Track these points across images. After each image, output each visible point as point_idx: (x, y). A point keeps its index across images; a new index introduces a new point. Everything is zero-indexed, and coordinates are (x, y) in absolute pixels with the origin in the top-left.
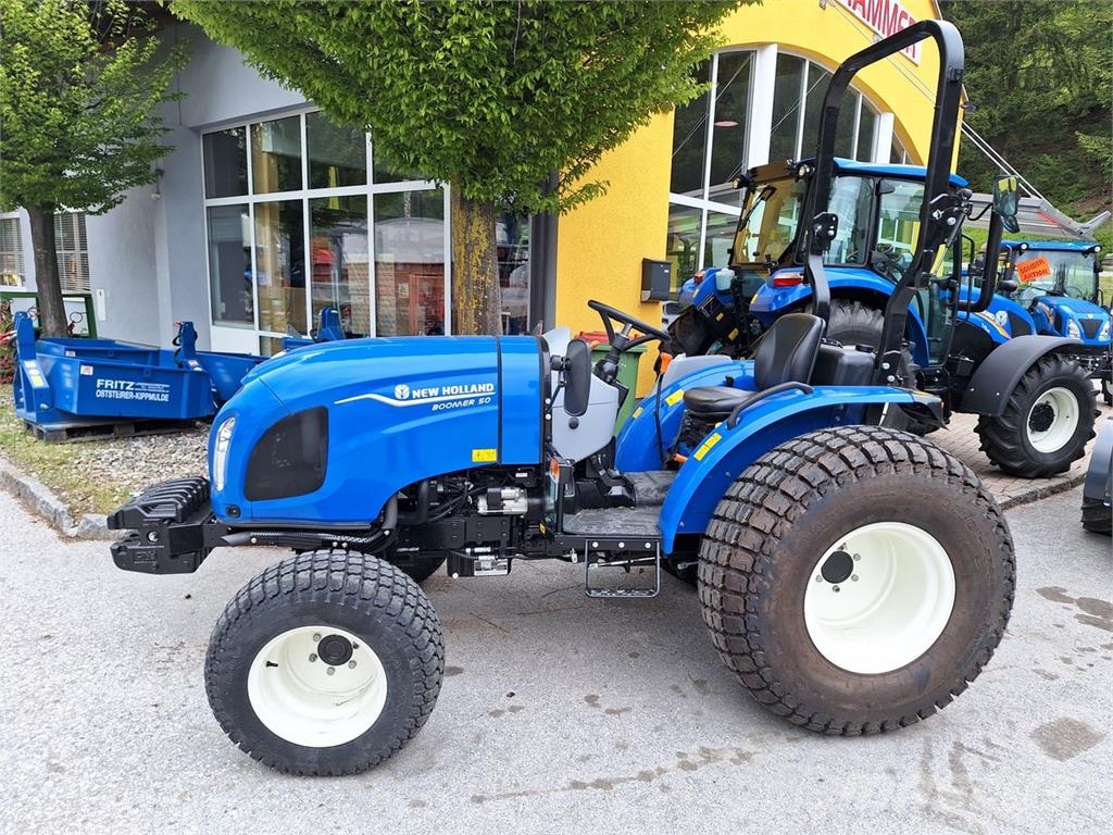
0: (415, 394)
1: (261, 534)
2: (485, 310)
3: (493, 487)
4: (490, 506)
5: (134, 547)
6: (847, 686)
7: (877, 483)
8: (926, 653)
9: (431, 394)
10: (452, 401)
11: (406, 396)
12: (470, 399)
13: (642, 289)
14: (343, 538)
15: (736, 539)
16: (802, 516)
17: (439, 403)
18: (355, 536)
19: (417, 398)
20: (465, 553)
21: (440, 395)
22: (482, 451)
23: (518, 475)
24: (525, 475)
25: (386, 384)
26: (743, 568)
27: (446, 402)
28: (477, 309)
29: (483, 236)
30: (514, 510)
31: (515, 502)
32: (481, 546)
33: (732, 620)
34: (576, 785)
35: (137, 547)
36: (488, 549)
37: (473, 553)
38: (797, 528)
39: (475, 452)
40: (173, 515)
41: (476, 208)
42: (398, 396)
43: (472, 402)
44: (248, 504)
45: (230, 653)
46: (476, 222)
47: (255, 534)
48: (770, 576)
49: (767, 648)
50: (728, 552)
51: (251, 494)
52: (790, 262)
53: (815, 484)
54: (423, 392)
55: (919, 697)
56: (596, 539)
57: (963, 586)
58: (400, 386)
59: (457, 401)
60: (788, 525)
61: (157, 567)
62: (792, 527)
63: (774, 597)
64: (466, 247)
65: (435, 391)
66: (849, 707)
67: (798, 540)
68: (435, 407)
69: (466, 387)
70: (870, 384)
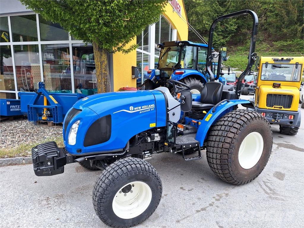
0: (135, 109)
1: (88, 157)
2: (107, 82)
3: (152, 134)
4: (151, 139)
5: (43, 168)
8: (258, 162)
9: (139, 109)
10: (145, 110)
11: (133, 109)
12: (149, 109)
13: (132, 75)
14: (116, 154)
15: (224, 141)
16: (240, 133)
17: (141, 111)
18: (119, 153)
19: (136, 110)
20: (142, 154)
21: (141, 108)
22: (152, 124)
23: (158, 130)
24: (159, 130)
25: (127, 107)
26: (227, 147)
27: (143, 111)
29: (105, 60)
30: (157, 140)
31: (157, 138)
32: (147, 151)
33: (224, 161)
34: (198, 211)
35: (44, 168)
36: (148, 152)
37: (144, 154)
38: (239, 136)
39: (150, 124)
40: (57, 155)
42: (131, 110)
43: (149, 110)
44: (85, 148)
45: (108, 196)
46: (103, 55)
47: (86, 157)
48: (234, 149)
49: (232, 167)
50: (222, 144)
51: (85, 145)
52: (178, 68)
53: (242, 124)
54: (137, 108)
55: (258, 172)
56: (184, 145)
57: (265, 145)
58: (131, 107)
59: (146, 110)
60: (237, 135)
61: (51, 173)
62: (238, 136)
63: (234, 154)
64: (100, 63)
65: (140, 108)
66: (246, 177)
67: (239, 139)
68: (140, 112)
69: (148, 106)
70: (235, 99)
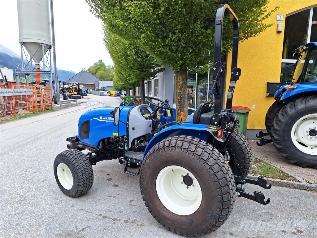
0: (103, 119)
2: (181, 100)
3: (120, 142)
6: (168, 215)
7: (171, 152)
13: (267, 92)
17: (107, 121)
20: (120, 158)
21: (107, 119)
22: (115, 133)
25: (98, 116)
27: (108, 121)
28: (179, 100)
29: (181, 80)
34: (100, 215)
39: (113, 133)
41: (179, 73)
42: (100, 119)
44: (81, 139)
46: (179, 77)
47: (82, 146)
54: (105, 118)
55: (190, 227)
56: (130, 158)
58: (101, 117)
59: (110, 121)
65: (106, 118)
66: (168, 222)
68: (106, 122)
